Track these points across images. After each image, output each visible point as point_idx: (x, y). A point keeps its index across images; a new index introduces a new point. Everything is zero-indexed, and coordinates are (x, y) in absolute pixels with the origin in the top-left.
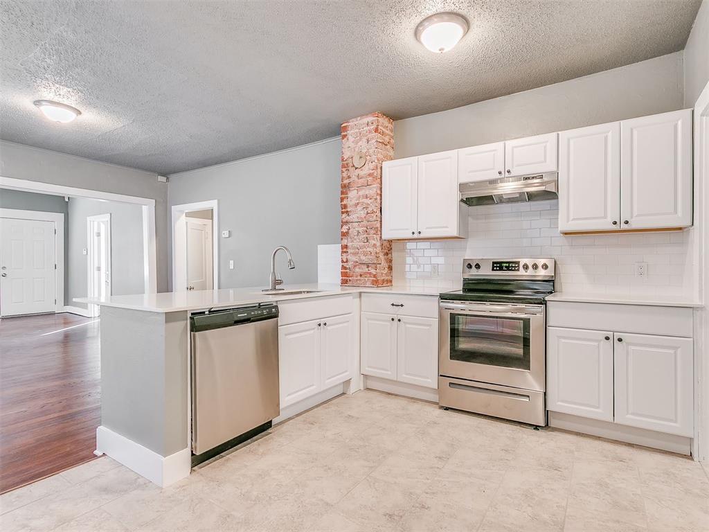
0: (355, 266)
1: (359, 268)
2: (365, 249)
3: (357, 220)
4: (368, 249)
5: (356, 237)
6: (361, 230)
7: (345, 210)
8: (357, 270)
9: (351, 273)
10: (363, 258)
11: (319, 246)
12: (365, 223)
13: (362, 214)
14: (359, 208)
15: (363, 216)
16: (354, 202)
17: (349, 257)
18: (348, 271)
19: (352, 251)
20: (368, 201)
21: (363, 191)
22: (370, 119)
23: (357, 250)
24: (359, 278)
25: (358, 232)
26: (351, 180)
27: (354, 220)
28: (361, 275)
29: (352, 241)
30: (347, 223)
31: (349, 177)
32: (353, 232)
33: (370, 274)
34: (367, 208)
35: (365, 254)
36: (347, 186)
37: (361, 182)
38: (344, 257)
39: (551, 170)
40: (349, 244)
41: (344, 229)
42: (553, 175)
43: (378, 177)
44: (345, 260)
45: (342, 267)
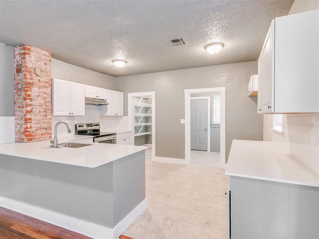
0: (37, 130)
1: (40, 131)
2: (44, 121)
3: (39, 105)
4: (46, 121)
5: (37, 114)
6: (41, 110)
7: (29, 98)
8: (39, 132)
9: (35, 134)
12: (44, 107)
13: (42, 102)
14: (40, 98)
15: (43, 103)
16: (36, 94)
17: (32, 125)
18: (31, 133)
19: (35, 122)
20: (47, 96)
21: (43, 90)
22: (47, 54)
23: (39, 121)
24: (41, 136)
25: (40, 111)
26: (34, 81)
27: (36, 104)
28: (42, 135)
29: (35, 116)
30: (30, 105)
31: (32, 79)
32: (36, 110)
33: (48, 133)
34: (45, 99)
35: (44, 123)
36: (32, 84)
37: (41, 84)
38: (29, 125)
39: (106, 99)
40: (32, 118)
41: (29, 108)
42: (106, 100)
43: (52, 85)
44: (29, 127)
45: (26, 131)
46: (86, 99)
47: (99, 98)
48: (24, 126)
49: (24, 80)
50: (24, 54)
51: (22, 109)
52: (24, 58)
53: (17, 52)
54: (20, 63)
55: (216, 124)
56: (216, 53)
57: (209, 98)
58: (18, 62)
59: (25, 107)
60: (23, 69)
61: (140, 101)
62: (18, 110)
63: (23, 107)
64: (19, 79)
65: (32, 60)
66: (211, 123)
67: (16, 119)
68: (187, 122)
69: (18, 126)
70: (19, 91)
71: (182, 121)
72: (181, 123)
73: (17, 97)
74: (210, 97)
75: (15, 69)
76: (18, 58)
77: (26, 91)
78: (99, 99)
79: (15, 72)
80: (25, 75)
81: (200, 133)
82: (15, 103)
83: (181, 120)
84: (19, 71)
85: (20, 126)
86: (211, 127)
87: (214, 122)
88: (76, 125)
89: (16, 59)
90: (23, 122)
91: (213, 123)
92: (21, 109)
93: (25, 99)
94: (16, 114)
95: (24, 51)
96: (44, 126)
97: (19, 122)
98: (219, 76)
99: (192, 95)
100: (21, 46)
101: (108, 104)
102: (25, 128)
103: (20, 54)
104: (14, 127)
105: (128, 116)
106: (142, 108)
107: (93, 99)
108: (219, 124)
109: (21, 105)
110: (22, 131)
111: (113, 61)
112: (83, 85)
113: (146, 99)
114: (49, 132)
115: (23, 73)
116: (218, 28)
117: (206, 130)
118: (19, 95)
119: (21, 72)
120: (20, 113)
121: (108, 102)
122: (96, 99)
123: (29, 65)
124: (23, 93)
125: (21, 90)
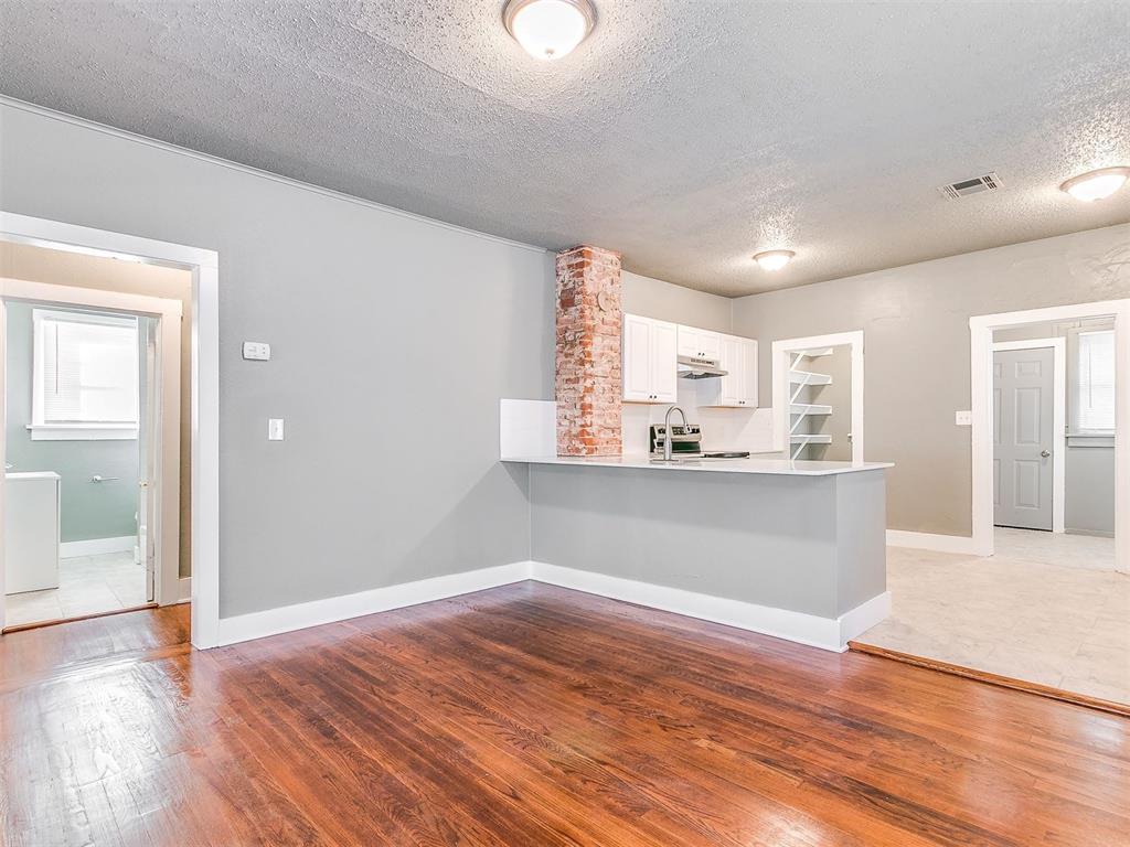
0: (599, 431)
1: (605, 434)
2: (610, 411)
3: (602, 374)
4: (614, 411)
5: (601, 395)
6: (606, 387)
7: (589, 359)
8: (602, 435)
9: (596, 440)
10: (609, 421)
11: (502, 401)
12: (610, 379)
13: (608, 368)
14: (604, 360)
15: (608, 371)
16: (599, 351)
17: (593, 420)
18: (591, 437)
19: (597, 412)
20: (614, 354)
21: (608, 341)
22: (614, 257)
23: (603, 412)
25: (604, 389)
26: (596, 322)
27: (599, 374)
28: (607, 443)
29: (597, 400)
30: (591, 376)
31: (593, 318)
32: (598, 387)
33: (616, 440)
34: (612, 362)
35: (610, 417)
36: (592, 329)
37: (606, 328)
38: (588, 419)
39: (718, 359)
40: (594, 404)
41: (588, 383)
42: (718, 363)
43: (621, 329)
44: (589, 423)
45: (582, 433)
46: (681, 360)
47: (705, 358)
48: (579, 422)
49: (580, 322)
50: (581, 265)
51: (575, 386)
52: (581, 275)
53: (563, 263)
54: (571, 285)
55: (1091, 433)
56: (1103, 196)
57: (1059, 343)
58: (565, 286)
59: (582, 381)
60: (578, 297)
61: (795, 365)
62: (566, 386)
63: (577, 380)
64: (568, 320)
65: (594, 278)
66: (1066, 432)
67: (559, 407)
68: (980, 418)
69: (566, 422)
70: (568, 347)
71: (961, 418)
72: (958, 424)
73: (562, 358)
74: (1064, 339)
75: (559, 301)
76: (566, 275)
77: (585, 345)
78: (703, 362)
79: (558, 306)
80: (582, 312)
81: (1019, 466)
82: (558, 373)
83: (959, 414)
84: (567, 302)
85: (571, 422)
86: (1067, 444)
87: (1082, 426)
88: (652, 429)
89: (561, 278)
90: (578, 412)
91: (1077, 431)
92: (572, 386)
93: (582, 363)
94: (559, 396)
95: (580, 260)
96: (610, 422)
97: (568, 413)
98: (1111, 264)
99: (999, 335)
100: (572, 250)
101: (727, 373)
102: (582, 426)
103: (569, 266)
104: (556, 424)
105: (771, 407)
106: (801, 387)
107: (693, 360)
108: (1112, 433)
109: (573, 377)
110: (574, 432)
111: (754, 258)
112: (675, 325)
113: (811, 359)
114: (618, 437)
115: (578, 307)
116: (1113, 136)
117: (1044, 455)
118: (566, 355)
119: (573, 306)
120: (571, 394)
121: (723, 367)
122: (698, 361)
123: (590, 288)
124: (578, 350)
125: (572, 343)
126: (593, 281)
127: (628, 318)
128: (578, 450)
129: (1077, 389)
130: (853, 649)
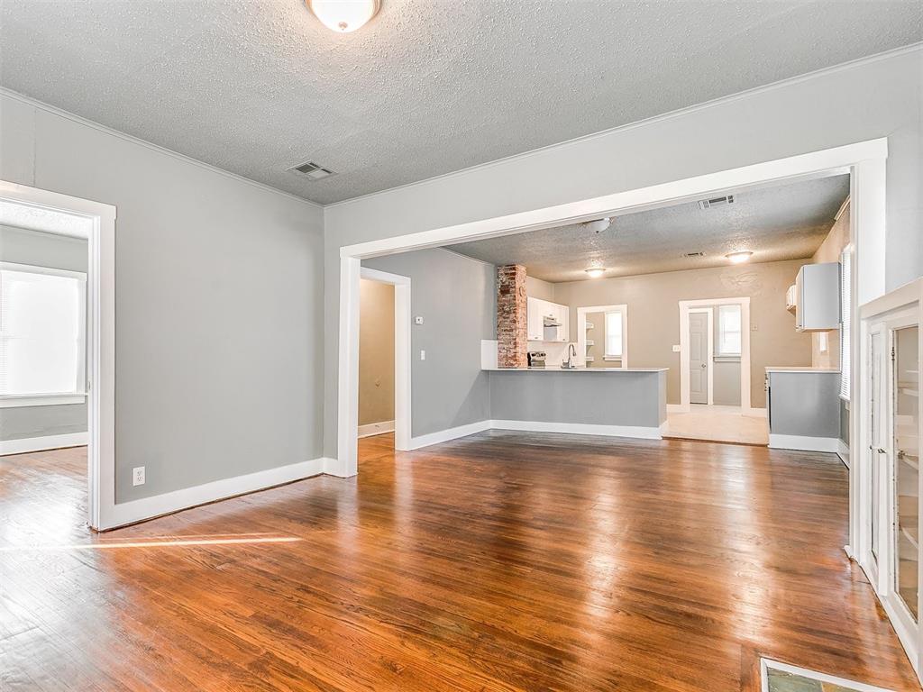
7: (517, 320)
10: (524, 350)
11: (481, 341)
12: (524, 329)
14: (523, 320)
16: (520, 316)
20: (524, 317)
22: (524, 269)
31: (518, 300)
36: (518, 305)
37: (522, 304)
39: (557, 317)
40: (519, 342)
41: (517, 332)
42: (557, 319)
43: (527, 304)
45: (515, 356)
46: (544, 318)
47: (552, 317)
49: (513, 302)
50: (513, 274)
51: (510, 333)
52: (513, 279)
53: (502, 272)
54: (507, 283)
57: (710, 311)
58: (503, 283)
59: (514, 331)
60: (511, 290)
62: (504, 333)
63: (512, 330)
64: (505, 301)
65: (518, 280)
66: (713, 355)
67: (499, 343)
68: (684, 348)
69: (504, 351)
70: (505, 314)
71: (675, 348)
72: (674, 351)
73: (501, 319)
74: (712, 310)
75: (500, 290)
76: (504, 278)
77: (517, 313)
78: (552, 319)
79: (499, 293)
80: (514, 297)
82: (498, 326)
83: (674, 347)
84: (505, 291)
85: (507, 351)
86: (714, 360)
87: (721, 352)
88: (529, 354)
89: (501, 279)
90: (512, 346)
91: (718, 354)
92: (508, 333)
93: (514, 322)
94: (499, 338)
95: (512, 271)
97: (506, 346)
100: (508, 266)
101: (559, 325)
103: (506, 274)
105: (577, 342)
107: (548, 318)
108: (740, 355)
109: (508, 329)
110: (510, 356)
111: (586, 271)
112: (542, 301)
115: (511, 294)
117: (704, 366)
118: (504, 318)
119: (508, 293)
120: (507, 337)
121: (558, 321)
122: (550, 319)
123: (517, 286)
124: (512, 315)
125: (508, 313)
126: (519, 282)
127: (529, 299)
128: (512, 365)
129: (718, 333)
130: (664, 438)
